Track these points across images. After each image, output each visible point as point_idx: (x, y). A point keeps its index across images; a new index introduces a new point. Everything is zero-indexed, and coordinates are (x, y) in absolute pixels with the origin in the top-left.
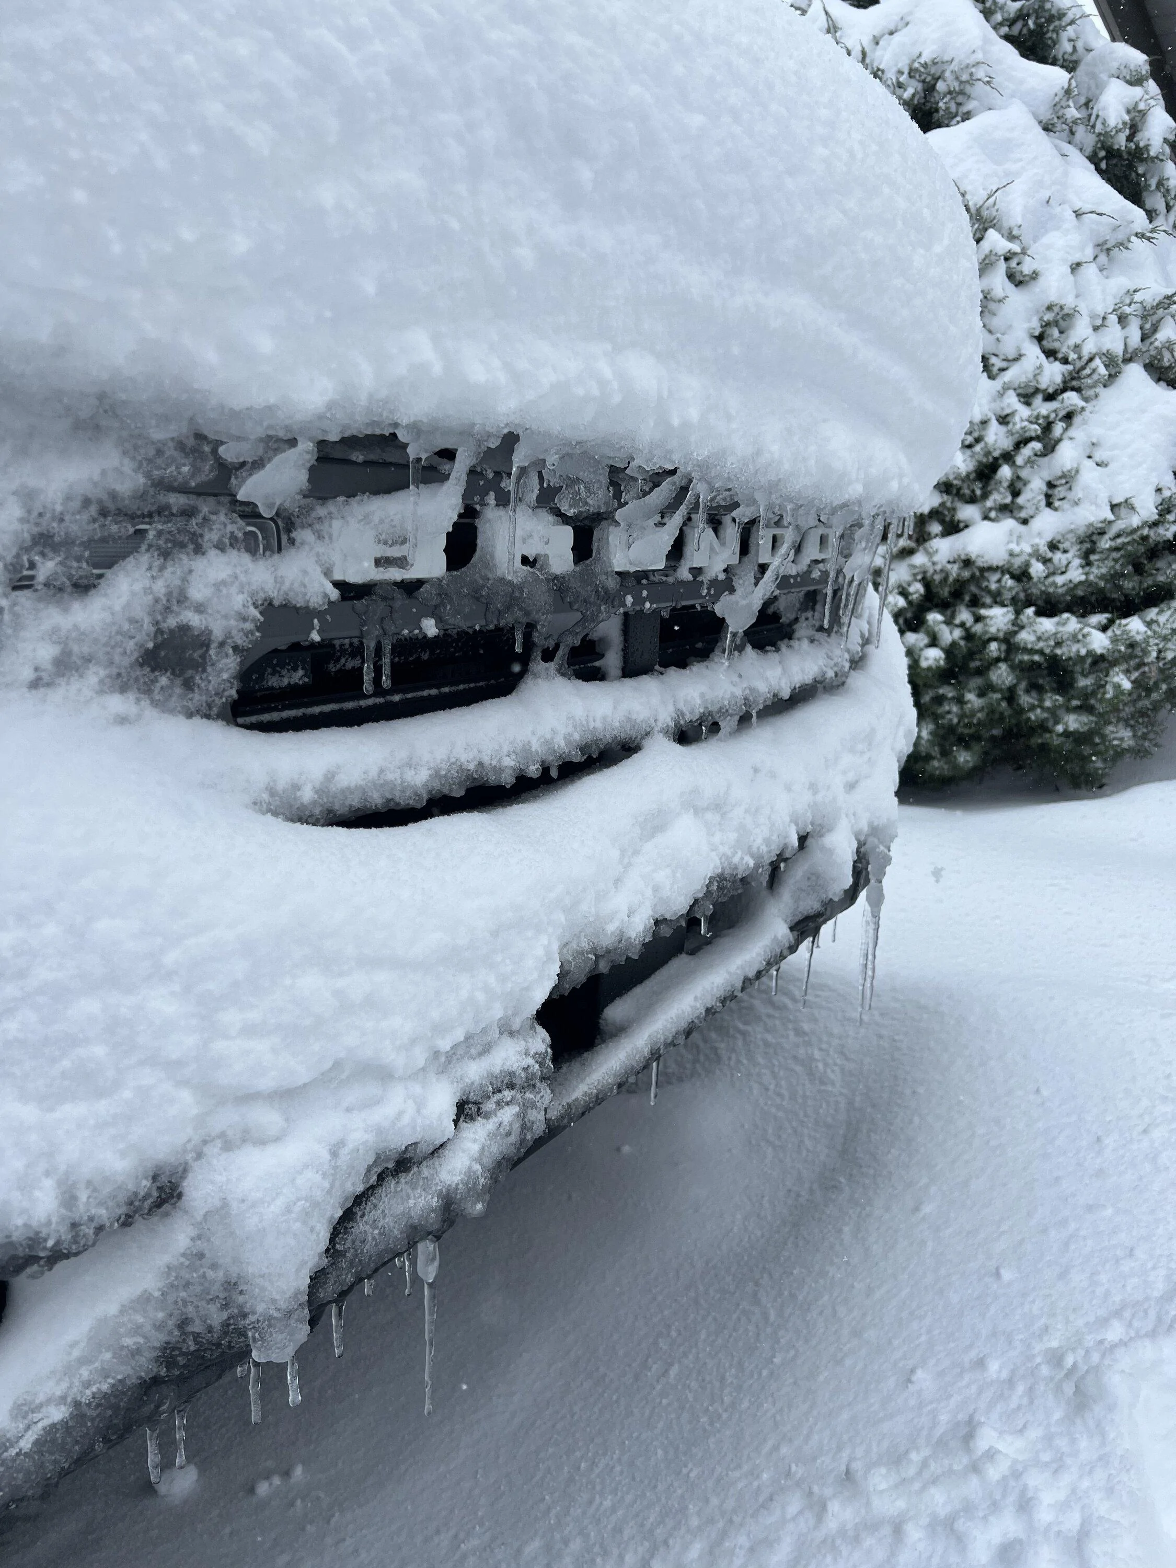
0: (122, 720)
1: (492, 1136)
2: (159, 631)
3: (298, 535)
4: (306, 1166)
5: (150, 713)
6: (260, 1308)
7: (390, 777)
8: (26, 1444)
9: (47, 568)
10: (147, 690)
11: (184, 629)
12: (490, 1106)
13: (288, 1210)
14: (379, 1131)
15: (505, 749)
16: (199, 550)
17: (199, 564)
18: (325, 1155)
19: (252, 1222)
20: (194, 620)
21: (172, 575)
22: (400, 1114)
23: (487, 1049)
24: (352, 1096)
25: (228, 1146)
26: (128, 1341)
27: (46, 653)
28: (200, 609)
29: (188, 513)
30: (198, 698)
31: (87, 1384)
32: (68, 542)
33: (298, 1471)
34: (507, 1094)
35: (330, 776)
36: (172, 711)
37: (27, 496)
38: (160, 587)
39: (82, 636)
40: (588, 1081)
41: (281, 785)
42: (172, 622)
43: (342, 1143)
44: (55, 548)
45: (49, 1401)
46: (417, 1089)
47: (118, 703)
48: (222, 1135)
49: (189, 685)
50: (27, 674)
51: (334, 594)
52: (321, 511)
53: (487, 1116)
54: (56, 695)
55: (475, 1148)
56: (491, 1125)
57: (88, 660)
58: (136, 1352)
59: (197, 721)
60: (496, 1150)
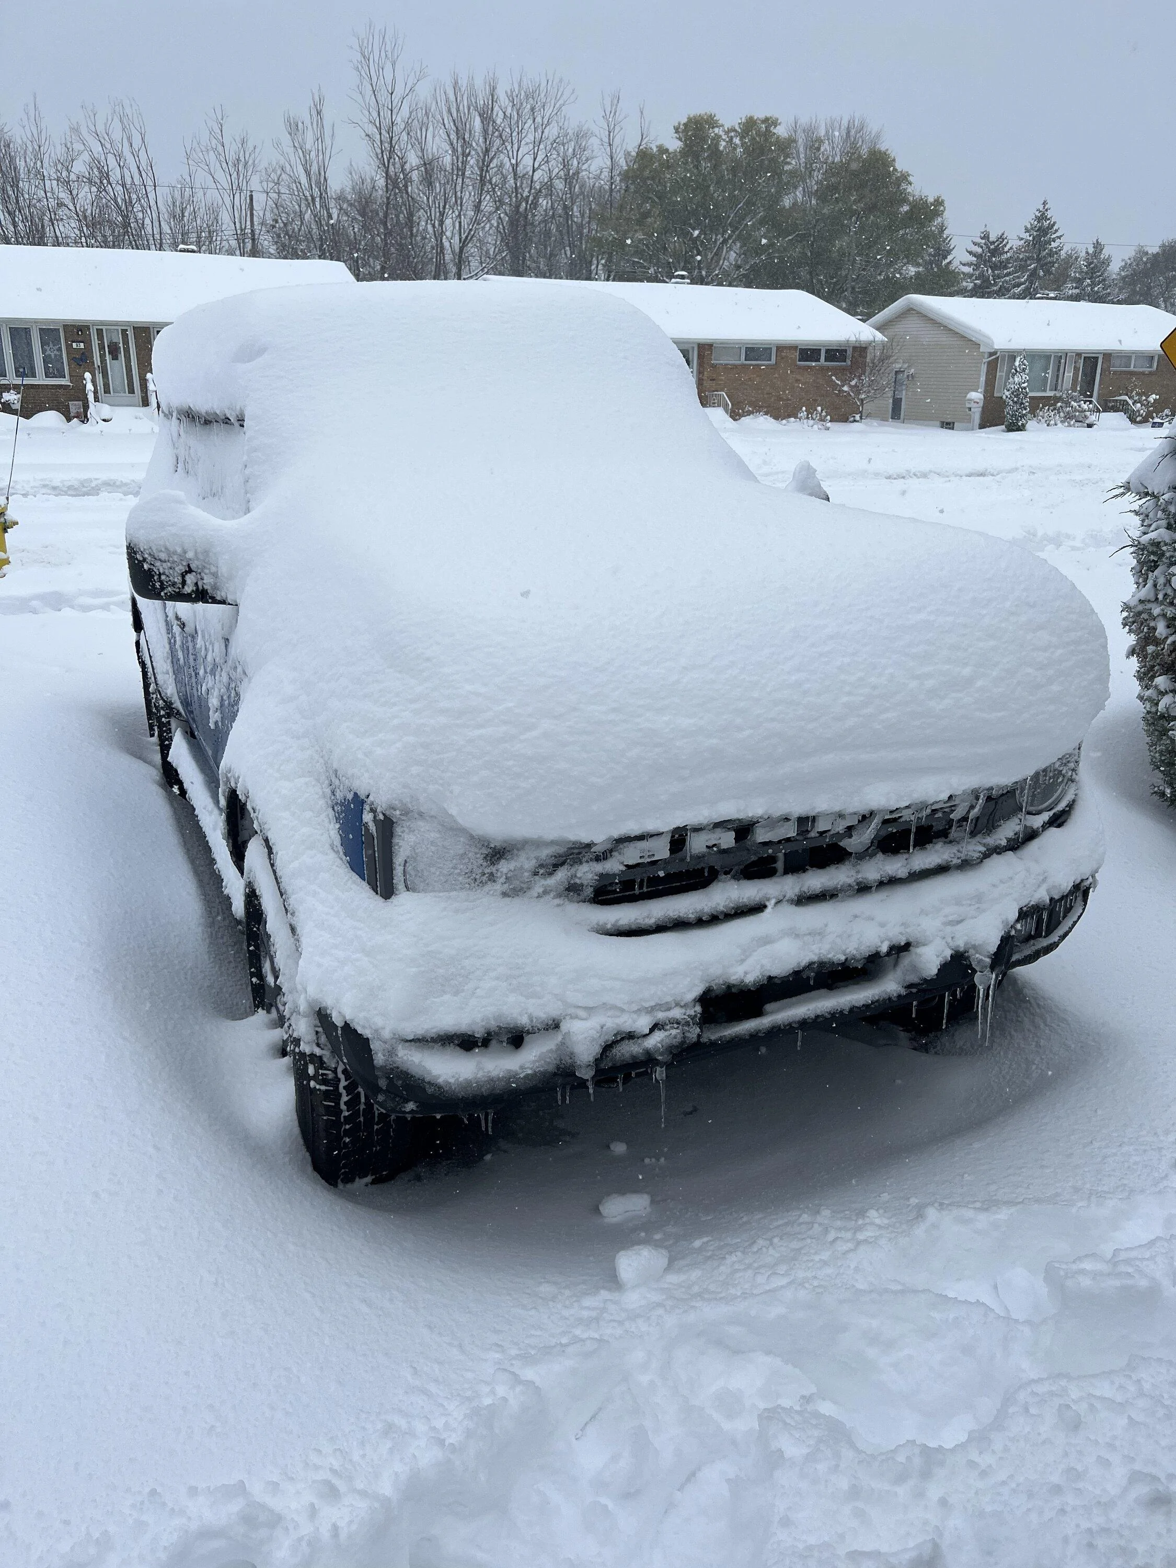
0: (558, 905)
1: (667, 1037)
2: (569, 883)
3: (613, 853)
4: (592, 1028)
5: (567, 902)
6: (579, 1062)
7: (638, 921)
8: (522, 1076)
9: (541, 871)
10: (567, 896)
11: (575, 883)
12: (668, 1027)
13: (585, 1038)
14: (618, 1025)
15: (691, 911)
16: (581, 863)
17: (581, 867)
18: (599, 1028)
19: (575, 1039)
20: (578, 881)
21: (573, 870)
22: (625, 1022)
23: (669, 1009)
24: (610, 1013)
25: (572, 1018)
26: (548, 1060)
27: (541, 890)
28: (580, 878)
29: (579, 853)
30: (582, 897)
31: (537, 1067)
32: (547, 865)
33: (662, 1160)
34: (675, 1026)
35: (617, 921)
36: (573, 902)
37: (537, 858)
38: (569, 874)
39: (549, 886)
40: (733, 1030)
41: (601, 923)
42: (572, 882)
43: (604, 1025)
44: (544, 867)
45: (528, 1068)
46: (635, 1016)
47: (557, 901)
48: (570, 1015)
49: (579, 895)
50: (536, 895)
51: (624, 868)
52: (621, 846)
53: (666, 1030)
54: (542, 900)
55: (659, 1039)
56: (667, 1033)
57: (551, 891)
58: (549, 1063)
59: (581, 904)
60: (668, 1041)
